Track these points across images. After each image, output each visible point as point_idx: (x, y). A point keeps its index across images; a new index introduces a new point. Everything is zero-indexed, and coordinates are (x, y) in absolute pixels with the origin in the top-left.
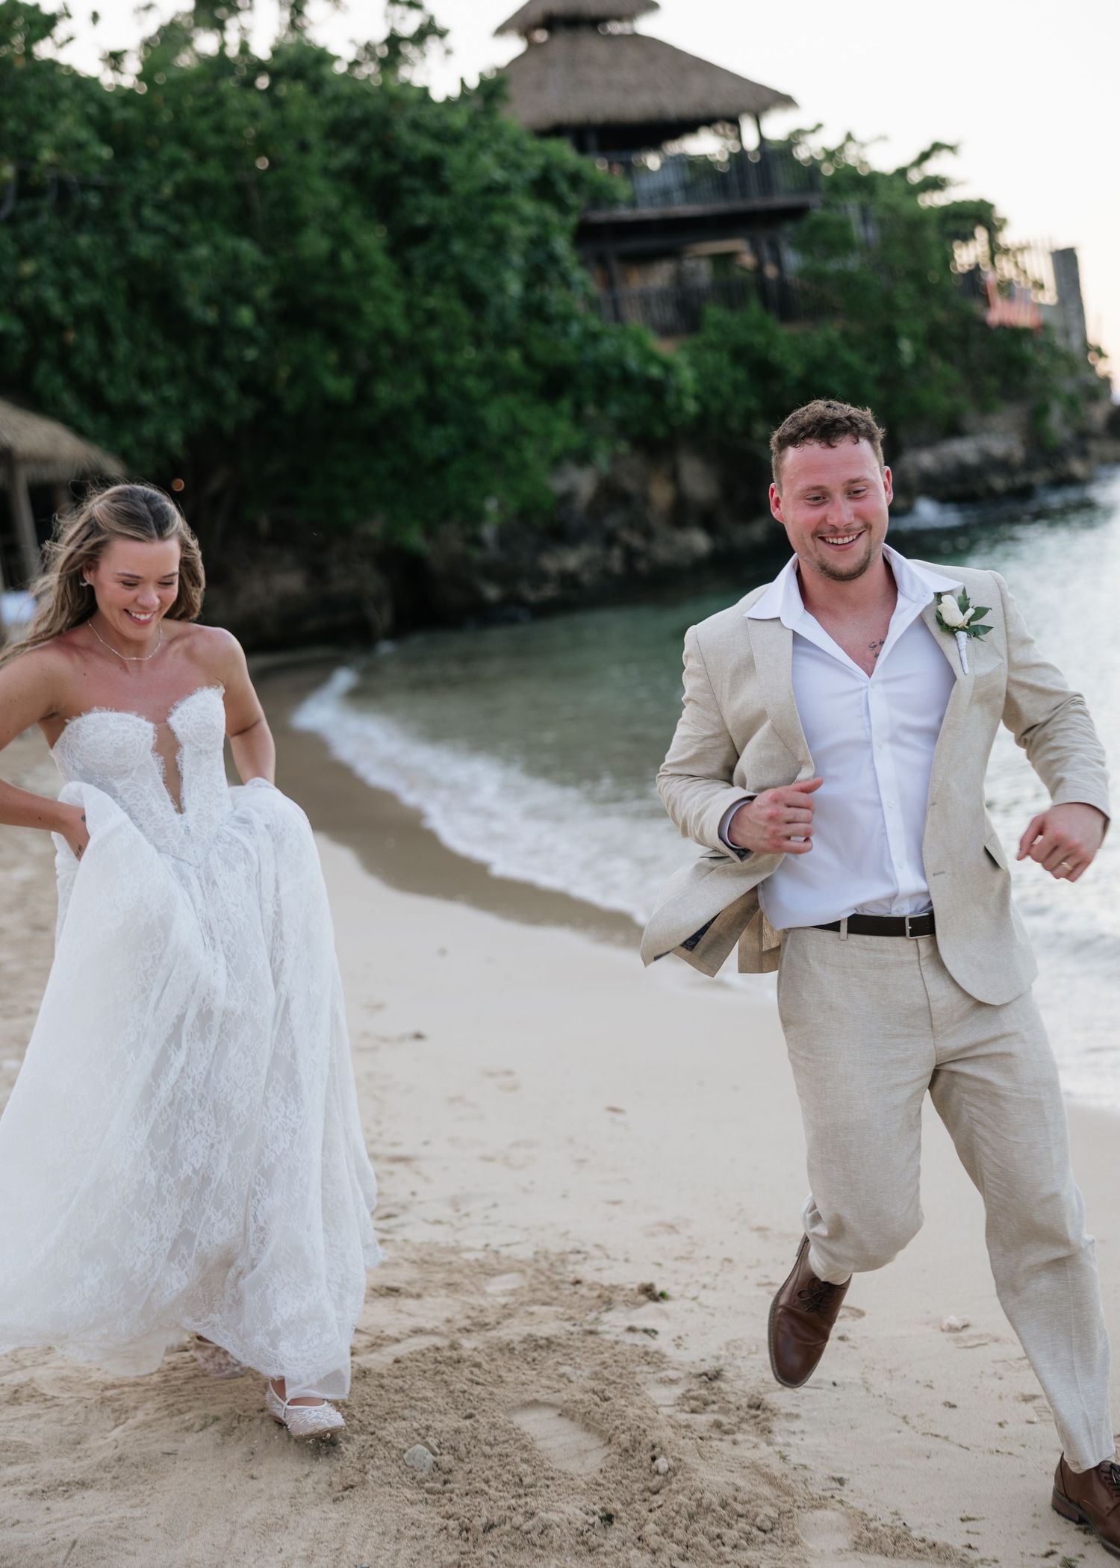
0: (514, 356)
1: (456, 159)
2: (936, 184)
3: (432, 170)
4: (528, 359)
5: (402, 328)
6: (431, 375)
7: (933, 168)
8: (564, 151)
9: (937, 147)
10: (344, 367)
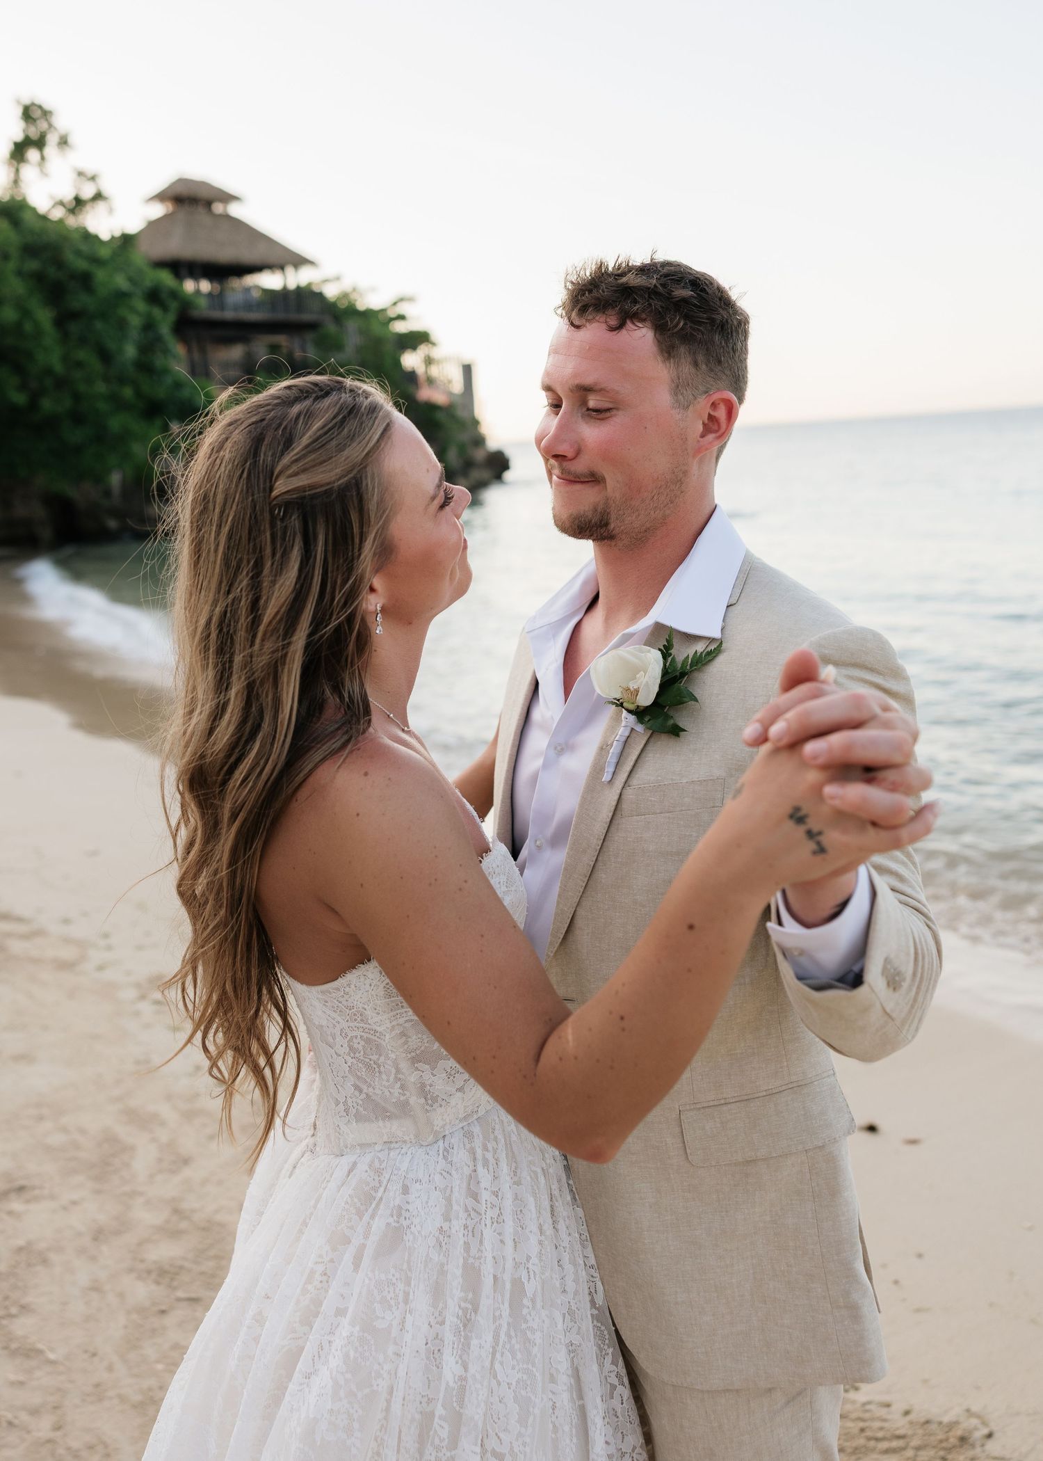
0: (128, 392)
1: (100, 275)
2: (401, 317)
3: (85, 280)
4: (138, 394)
5: (58, 367)
6: (77, 397)
7: (402, 309)
8: (166, 278)
9: (402, 300)
10: (23, 387)
